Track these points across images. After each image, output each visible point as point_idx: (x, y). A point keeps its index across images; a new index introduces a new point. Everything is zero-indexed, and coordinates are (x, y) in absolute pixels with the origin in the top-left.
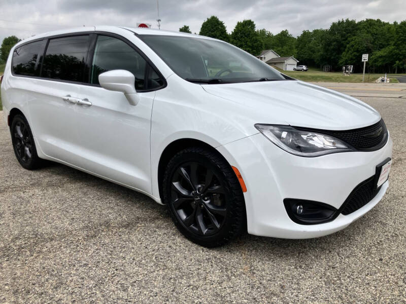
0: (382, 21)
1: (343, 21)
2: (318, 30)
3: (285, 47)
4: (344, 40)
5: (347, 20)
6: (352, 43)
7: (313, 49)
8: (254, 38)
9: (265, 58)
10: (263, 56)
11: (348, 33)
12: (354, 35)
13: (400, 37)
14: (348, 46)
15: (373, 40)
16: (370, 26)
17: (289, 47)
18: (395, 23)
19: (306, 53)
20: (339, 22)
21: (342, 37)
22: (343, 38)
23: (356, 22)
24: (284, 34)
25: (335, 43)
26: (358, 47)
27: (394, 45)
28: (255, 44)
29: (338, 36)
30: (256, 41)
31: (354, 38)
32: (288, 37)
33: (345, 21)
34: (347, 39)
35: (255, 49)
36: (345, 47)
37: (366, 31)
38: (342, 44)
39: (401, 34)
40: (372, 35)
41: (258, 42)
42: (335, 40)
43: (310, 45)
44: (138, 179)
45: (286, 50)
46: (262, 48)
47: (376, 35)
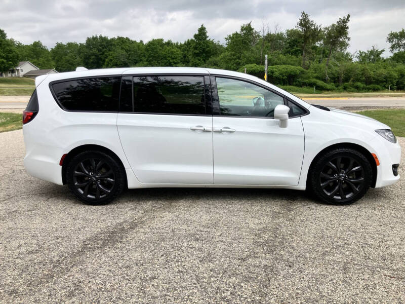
0: (130, 39)
1: (96, 37)
2: (72, 43)
3: (41, 59)
4: (101, 54)
5: (101, 37)
6: (110, 57)
7: (70, 62)
8: (8, 48)
9: (22, 70)
10: (19, 68)
11: (104, 48)
12: (109, 50)
13: (150, 54)
14: (107, 60)
15: (128, 55)
16: (123, 43)
17: (46, 59)
18: (141, 42)
19: (63, 66)
20: (93, 37)
21: (99, 51)
22: (100, 53)
23: (109, 39)
24: (37, 45)
25: (93, 57)
26: (116, 61)
27: (147, 61)
28: (10, 55)
29: (95, 51)
30: (10, 51)
31: (110, 53)
32: (42, 49)
33: (99, 37)
34: (103, 53)
35: (10, 61)
36: (104, 61)
37: (120, 47)
38: (101, 58)
39: (150, 51)
40: (127, 51)
41: (14, 53)
42: (93, 55)
43: (67, 58)
44: (284, 178)
45: (43, 62)
46: (18, 59)
47: (130, 51)
